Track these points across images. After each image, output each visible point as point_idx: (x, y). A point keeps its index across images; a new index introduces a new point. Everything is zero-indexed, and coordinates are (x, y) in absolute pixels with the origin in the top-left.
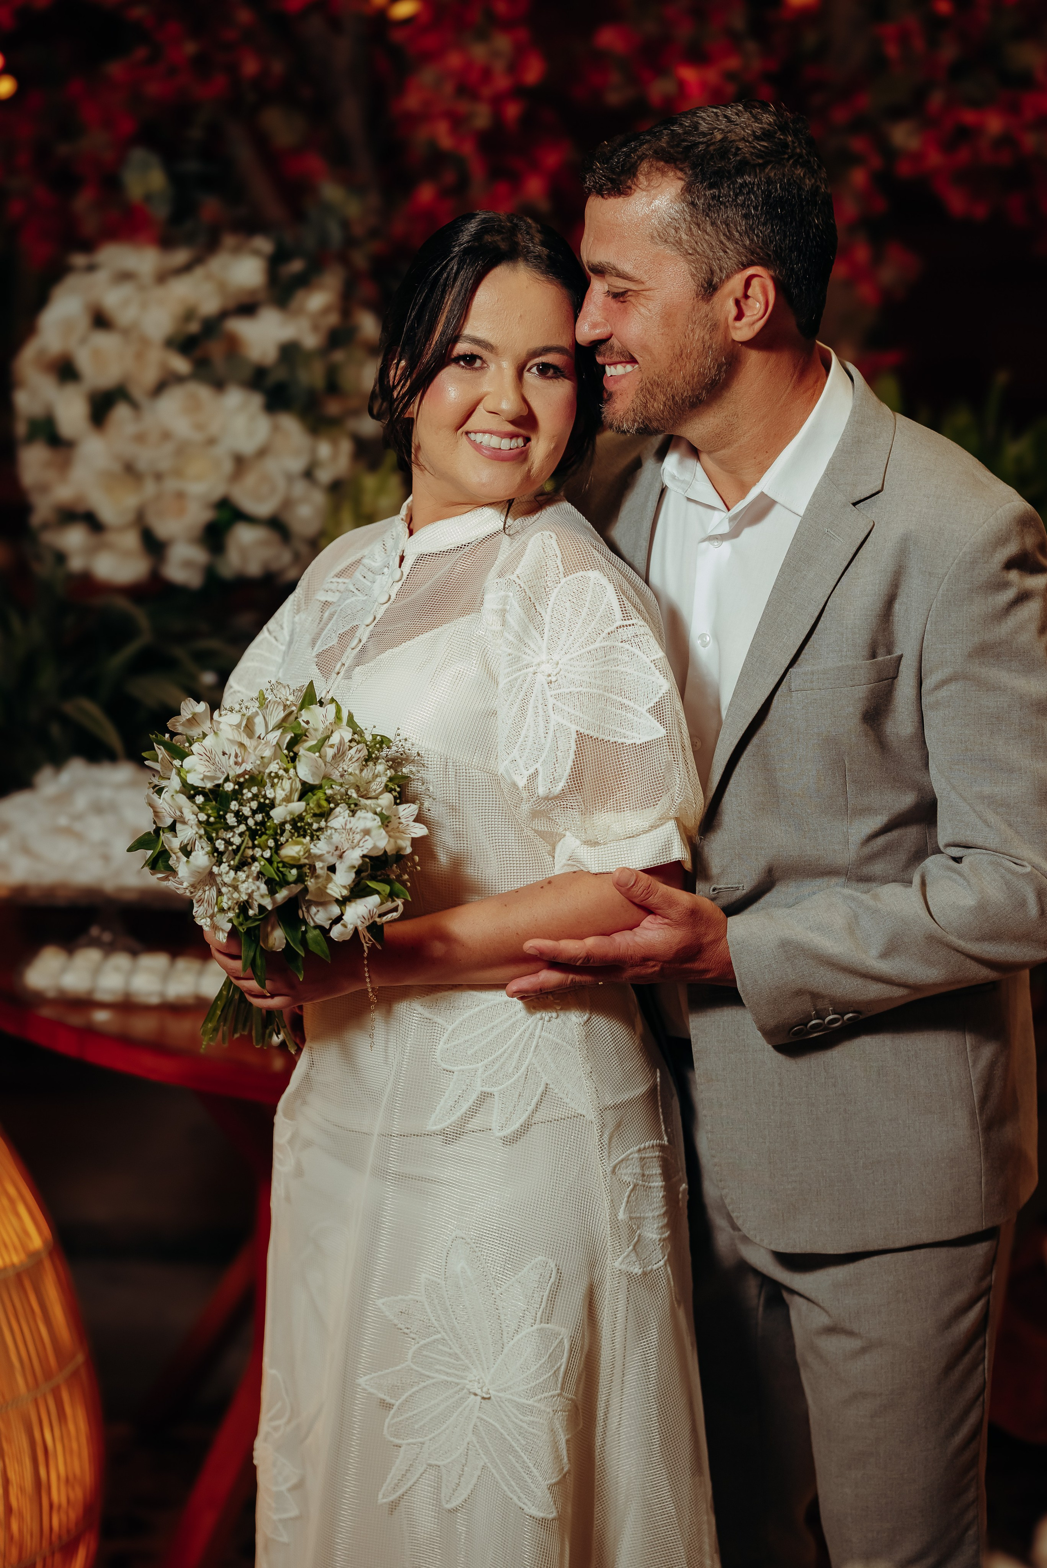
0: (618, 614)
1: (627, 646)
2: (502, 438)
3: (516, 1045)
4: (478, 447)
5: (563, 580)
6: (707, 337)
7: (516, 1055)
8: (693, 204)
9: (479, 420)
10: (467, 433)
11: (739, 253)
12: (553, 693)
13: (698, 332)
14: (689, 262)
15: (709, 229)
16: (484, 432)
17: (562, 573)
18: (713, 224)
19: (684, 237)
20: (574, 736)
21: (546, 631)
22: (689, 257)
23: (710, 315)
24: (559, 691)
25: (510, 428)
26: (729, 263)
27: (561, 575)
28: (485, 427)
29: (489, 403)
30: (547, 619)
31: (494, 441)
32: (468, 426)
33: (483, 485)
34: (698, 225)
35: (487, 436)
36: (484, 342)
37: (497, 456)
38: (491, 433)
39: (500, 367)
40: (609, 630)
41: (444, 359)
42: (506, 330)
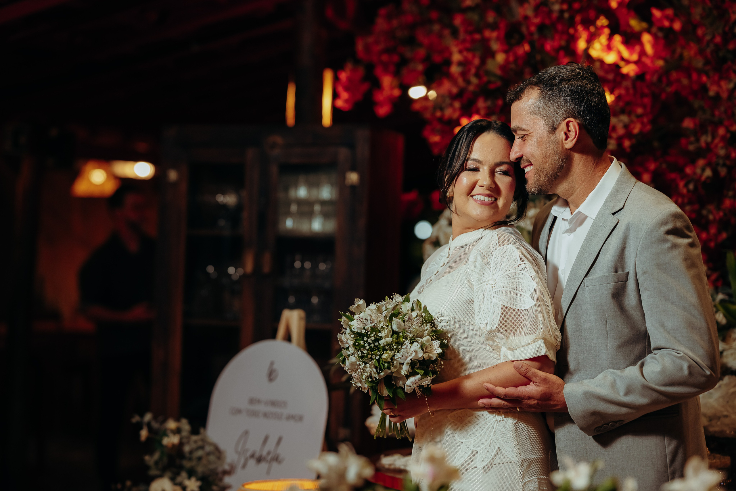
0: (519, 260)
1: (522, 272)
2: (485, 196)
3: (486, 431)
4: (475, 200)
5: (498, 249)
6: (555, 148)
7: (486, 435)
8: (544, 98)
9: (477, 190)
10: (472, 196)
11: (563, 114)
12: (494, 291)
13: (551, 146)
14: (545, 119)
15: (551, 106)
16: (478, 195)
17: (498, 246)
18: (551, 104)
19: (541, 110)
20: (501, 307)
21: (491, 268)
22: (544, 118)
23: (555, 139)
24: (496, 290)
25: (488, 192)
26: (560, 118)
27: (498, 247)
28: (479, 193)
29: (479, 183)
30: (492, 263)
31: (482, 198)
32: (473, 193)
33: (478, 215)
34: (546, 105)
35: (479, 196)
36: (478, 160)
37: (483, 203)
38: (481, 195)
39: (484, 169)
40: (515, 266)
41: (463, 168)
42: (486, 155)
